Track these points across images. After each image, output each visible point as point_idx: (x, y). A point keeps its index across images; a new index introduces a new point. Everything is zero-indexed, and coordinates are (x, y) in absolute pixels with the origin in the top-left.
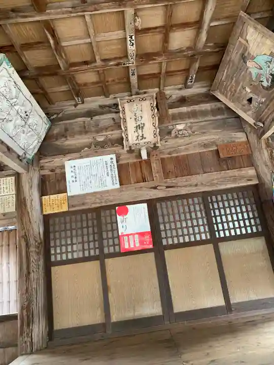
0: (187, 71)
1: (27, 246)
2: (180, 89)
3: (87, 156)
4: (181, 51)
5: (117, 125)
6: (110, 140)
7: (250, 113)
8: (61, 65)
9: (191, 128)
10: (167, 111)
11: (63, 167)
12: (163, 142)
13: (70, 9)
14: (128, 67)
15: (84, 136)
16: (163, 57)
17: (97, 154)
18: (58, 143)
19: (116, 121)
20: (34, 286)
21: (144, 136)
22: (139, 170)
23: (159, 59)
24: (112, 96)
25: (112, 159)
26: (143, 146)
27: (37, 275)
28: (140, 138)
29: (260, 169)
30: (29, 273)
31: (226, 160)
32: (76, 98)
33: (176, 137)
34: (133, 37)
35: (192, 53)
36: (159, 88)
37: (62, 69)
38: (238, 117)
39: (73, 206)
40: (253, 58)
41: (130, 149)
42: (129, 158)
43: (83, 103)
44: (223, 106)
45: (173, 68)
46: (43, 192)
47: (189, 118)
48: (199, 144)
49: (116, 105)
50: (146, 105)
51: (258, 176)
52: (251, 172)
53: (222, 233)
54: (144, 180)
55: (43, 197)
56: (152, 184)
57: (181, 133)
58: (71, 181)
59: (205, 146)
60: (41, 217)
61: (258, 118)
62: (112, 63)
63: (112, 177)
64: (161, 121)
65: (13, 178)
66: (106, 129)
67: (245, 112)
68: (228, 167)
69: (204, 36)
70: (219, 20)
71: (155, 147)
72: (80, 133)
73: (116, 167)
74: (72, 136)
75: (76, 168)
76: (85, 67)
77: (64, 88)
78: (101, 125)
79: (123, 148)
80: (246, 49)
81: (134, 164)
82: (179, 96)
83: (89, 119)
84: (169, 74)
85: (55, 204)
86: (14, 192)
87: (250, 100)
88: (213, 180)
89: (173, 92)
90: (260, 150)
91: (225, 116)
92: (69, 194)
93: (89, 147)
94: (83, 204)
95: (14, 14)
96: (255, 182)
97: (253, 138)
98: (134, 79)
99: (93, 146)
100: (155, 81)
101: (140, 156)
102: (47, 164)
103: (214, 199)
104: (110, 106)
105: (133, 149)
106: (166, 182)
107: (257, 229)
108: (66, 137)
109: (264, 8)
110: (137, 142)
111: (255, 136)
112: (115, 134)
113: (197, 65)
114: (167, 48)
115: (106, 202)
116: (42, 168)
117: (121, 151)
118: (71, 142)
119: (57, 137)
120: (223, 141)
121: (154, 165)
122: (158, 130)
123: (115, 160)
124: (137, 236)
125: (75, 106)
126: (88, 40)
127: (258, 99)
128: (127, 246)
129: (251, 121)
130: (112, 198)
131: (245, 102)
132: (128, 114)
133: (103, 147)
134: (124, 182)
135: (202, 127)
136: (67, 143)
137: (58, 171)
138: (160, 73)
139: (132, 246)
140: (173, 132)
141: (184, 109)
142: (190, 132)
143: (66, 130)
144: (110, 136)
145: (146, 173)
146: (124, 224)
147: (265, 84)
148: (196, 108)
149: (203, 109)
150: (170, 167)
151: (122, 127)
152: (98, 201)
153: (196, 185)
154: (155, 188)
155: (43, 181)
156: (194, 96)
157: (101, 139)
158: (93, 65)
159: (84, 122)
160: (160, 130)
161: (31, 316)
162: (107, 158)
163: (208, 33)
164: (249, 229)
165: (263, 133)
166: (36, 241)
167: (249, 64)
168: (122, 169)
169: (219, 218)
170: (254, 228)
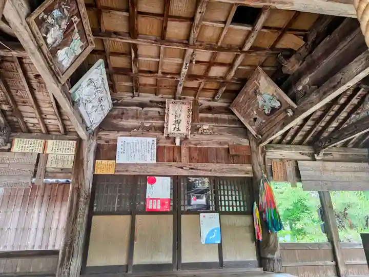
0: (217, 91)
1: (79, 196)
2: (209, 101)
3: (136, 136)
4: (215, 78)
5: (162, 117)
6: (154, 127)
7: (254, 127)
8: (133, 70)
9: (212, 129)
10: (198, 115)
11: (116, 140)
12: (192, 135)
13: (153, 42)
14: (179, 81)
15: (135, 121)
16: (204, 80)
17: (142, 135)
18: (115, 121)
19: (161, 114)
20: (78, 229)
21: (180, 129)
22: (171, 152)
23: (200, 81)
24: (160, 96)
25: (153, 141)
26: (178, 136)
27: (82, 220)
28: (176, 129)
29: (255, 167)
30: (76, 218)
31: (233, 156)
32: (135, 92)
33: (202, 133)
34: (188, 65)
35: (223, 81)
36: (195, 97)
37: (133, 72)
38: (246, 128)
39: (118, 171)
40: (261, 94)
41: (168, 137)
42: (166, 143)
43: (139, 96)
44: (237, 119)
45: (207, 87)
46: (97, 157)
47: (212, 122)
48: (216, 142)
49: (164, 103)
50: (185, 108)
51: (254, 172)
52: (249, 168)
53: (223, 208)
54: (174, 161)
55: (97, 161)
56: (179, 164)
57: (205, 131)
58: (120, 153)
59: (220, 144)
60: (92, 176)
61: (259, 132)
62: (169, 76)
63: (151, 155)
64: (193, 120)
65: (75, 142)
66: (153, 118)
67: (251, 126)
68: (234, 161)
69: (233, 73)
70: (244, 66)
71: (186, 138)
72: (133, 117)
73: (155, 147)
74: (127, 119)
75: (126, 143)
76: (149, 75)
77: (129, 84)
78: (150, 114)
79: (163, 135)
80: (258, 88)
81: (169, 147)
82: (207, 105)
83: (141, 109)
84: (204, 89)
85: (105, 167)
86: (74, 153)
87: (255, 119)
88: (223, 169)
89: (204, 102)
90: (257, 153)
91: (237, 126)
92: (117, 162)
93: (138, 129)
94: (127, 171)
95: (115, 36)
96: (250, 175)
97: (253, 145)
98: (180, 89)
99: (140, 129)
100: (193, 92)
101: (174, 142)
102: (103, 136)
103: (221, 183)
104: (157, 102)
105: (170, 136)
106: (190, 165)
107: (244, 209)
108: (122, 119)
109: (273, 65)
110: (174, 132)
111: (255, 143)
112: (158, 123)
113: (224, 89)
114: (207, 75)
115: (143, 172)
116: (100, 138)
117: (161, 136)
118: (124, 123)
119: (115, 117)
120: (233, 143)
121: (183, 151)
122: (190, 127)
123: (155, 143)
124: (159, 201)
125: (133, 97)
126: (158, 60)
127: (260, 120)
128: (150, 207)
129: (254, 133)
130: (148, 170)
131: (252, 120)
132: (171, 112)
133: (148, 131)
134: (159, 160)
135: (221, 130)
136: (122, 123)
137: (111, 143)
138: (198, 88)
139: (154, 208)
140: (200, 129)
141: (210, 115)
142: (211, 131)
143: (123, 114)
144: (154, 124)
145: (176, 155)
146: (151, 190)
147: (267, 112)
148: (218, 116)
149: (223, 117)
150: (195, 154)
151: (165, 119)
152: (137, 170)
153: (211, 171)
154: (182, 168)
155: (98, 148)
156: (217, 107)
157: (148, 125)
158: (155, 75)
159: (137, 110)
160: (192, 127)
161: (72, 252)
162: (150, 140)
163: (235, 72)
164: (238, 208)
165: (261, 143)
166: (86, 194)
167: (258, 97)
168: (160, 149)
169: (223, 197)
170: (242, 208)
